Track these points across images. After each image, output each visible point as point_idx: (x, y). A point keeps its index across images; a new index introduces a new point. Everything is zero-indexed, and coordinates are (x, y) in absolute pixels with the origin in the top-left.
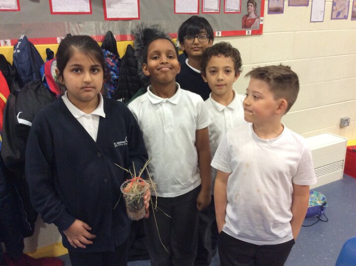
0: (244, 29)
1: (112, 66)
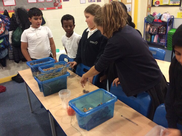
0: (55, 7)
1: (8, 21)
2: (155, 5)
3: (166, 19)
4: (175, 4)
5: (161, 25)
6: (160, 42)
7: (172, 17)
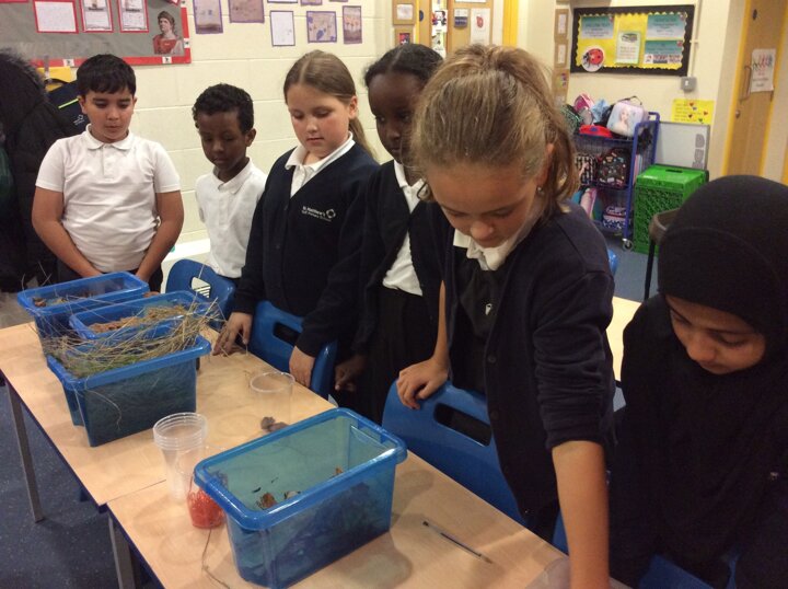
2: (585, 67)
3: (629, 122)
4: (663, 66)
5: (607, 149)
6: (606, 217)
7: (653, 118)
